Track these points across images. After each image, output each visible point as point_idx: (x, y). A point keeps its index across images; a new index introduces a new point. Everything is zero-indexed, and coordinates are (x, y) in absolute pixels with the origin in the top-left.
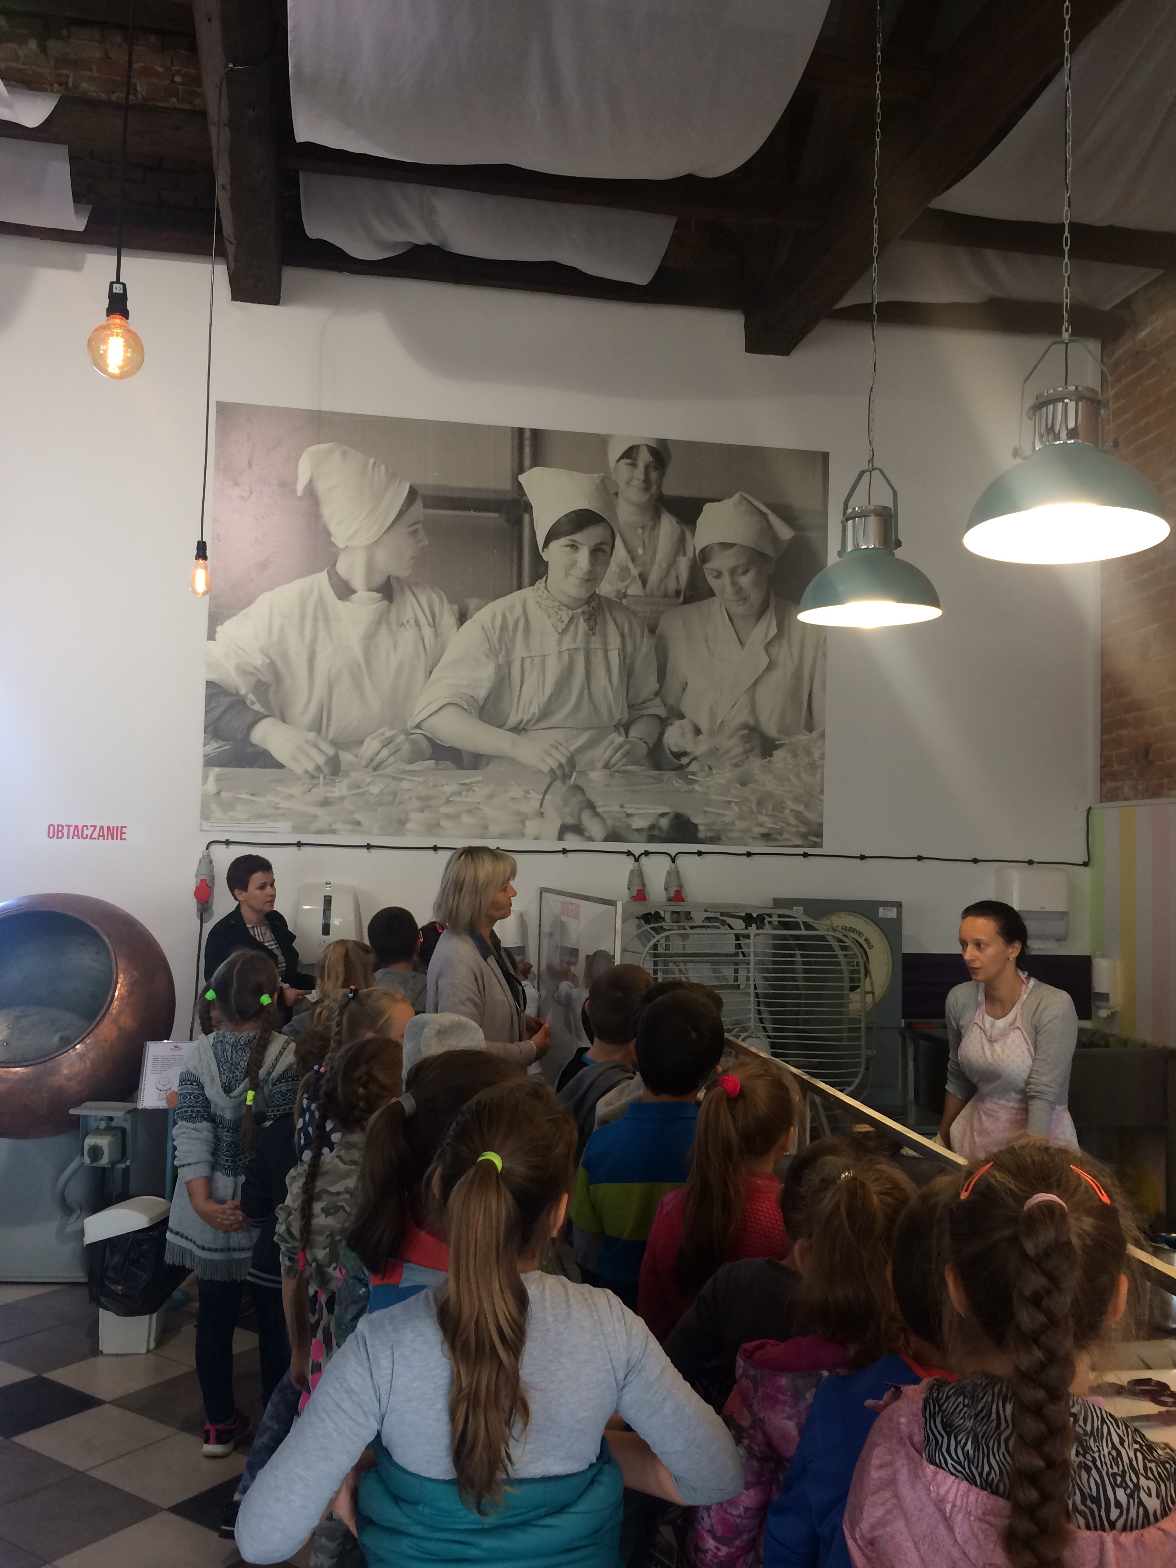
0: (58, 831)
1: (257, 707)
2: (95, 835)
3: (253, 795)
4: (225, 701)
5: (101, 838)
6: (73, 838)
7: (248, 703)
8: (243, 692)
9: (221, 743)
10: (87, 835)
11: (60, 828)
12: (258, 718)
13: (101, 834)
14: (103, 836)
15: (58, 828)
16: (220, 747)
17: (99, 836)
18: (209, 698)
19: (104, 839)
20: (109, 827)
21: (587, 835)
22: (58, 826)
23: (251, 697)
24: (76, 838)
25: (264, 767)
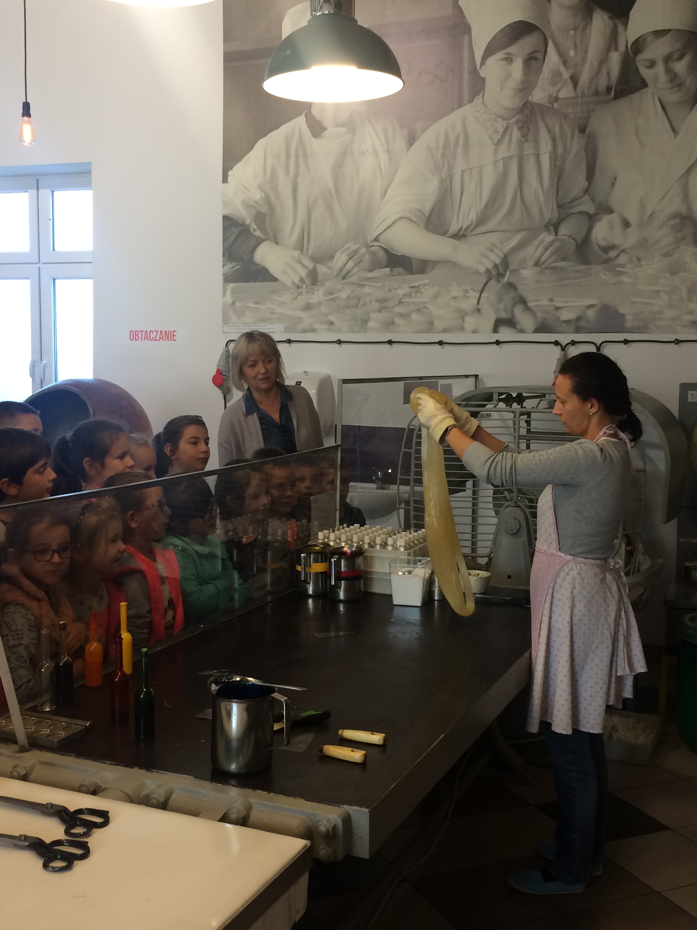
0: (136, 335)
1: (258, 233)
2: (158, 338)
3: (257, 303)
4: (235, 231)
5: (161, 340)
6: (144, 340)
7: (251, 230)
8: (248, 222)
9: (234, 264)
10: (153, 338)
11: (137, 333)
12: (259, 242)
13: (161, 337)
14: (162, 338)
15: (136, 333)
16: (233, 267)
17: (160, 338)
18: (225, 229)
19: (163, 340)
20: (165, 331)
21: (519, 327)
22: (136, 331)
23: (253, 226)
24: (146, 340)
25: (264, 280)
